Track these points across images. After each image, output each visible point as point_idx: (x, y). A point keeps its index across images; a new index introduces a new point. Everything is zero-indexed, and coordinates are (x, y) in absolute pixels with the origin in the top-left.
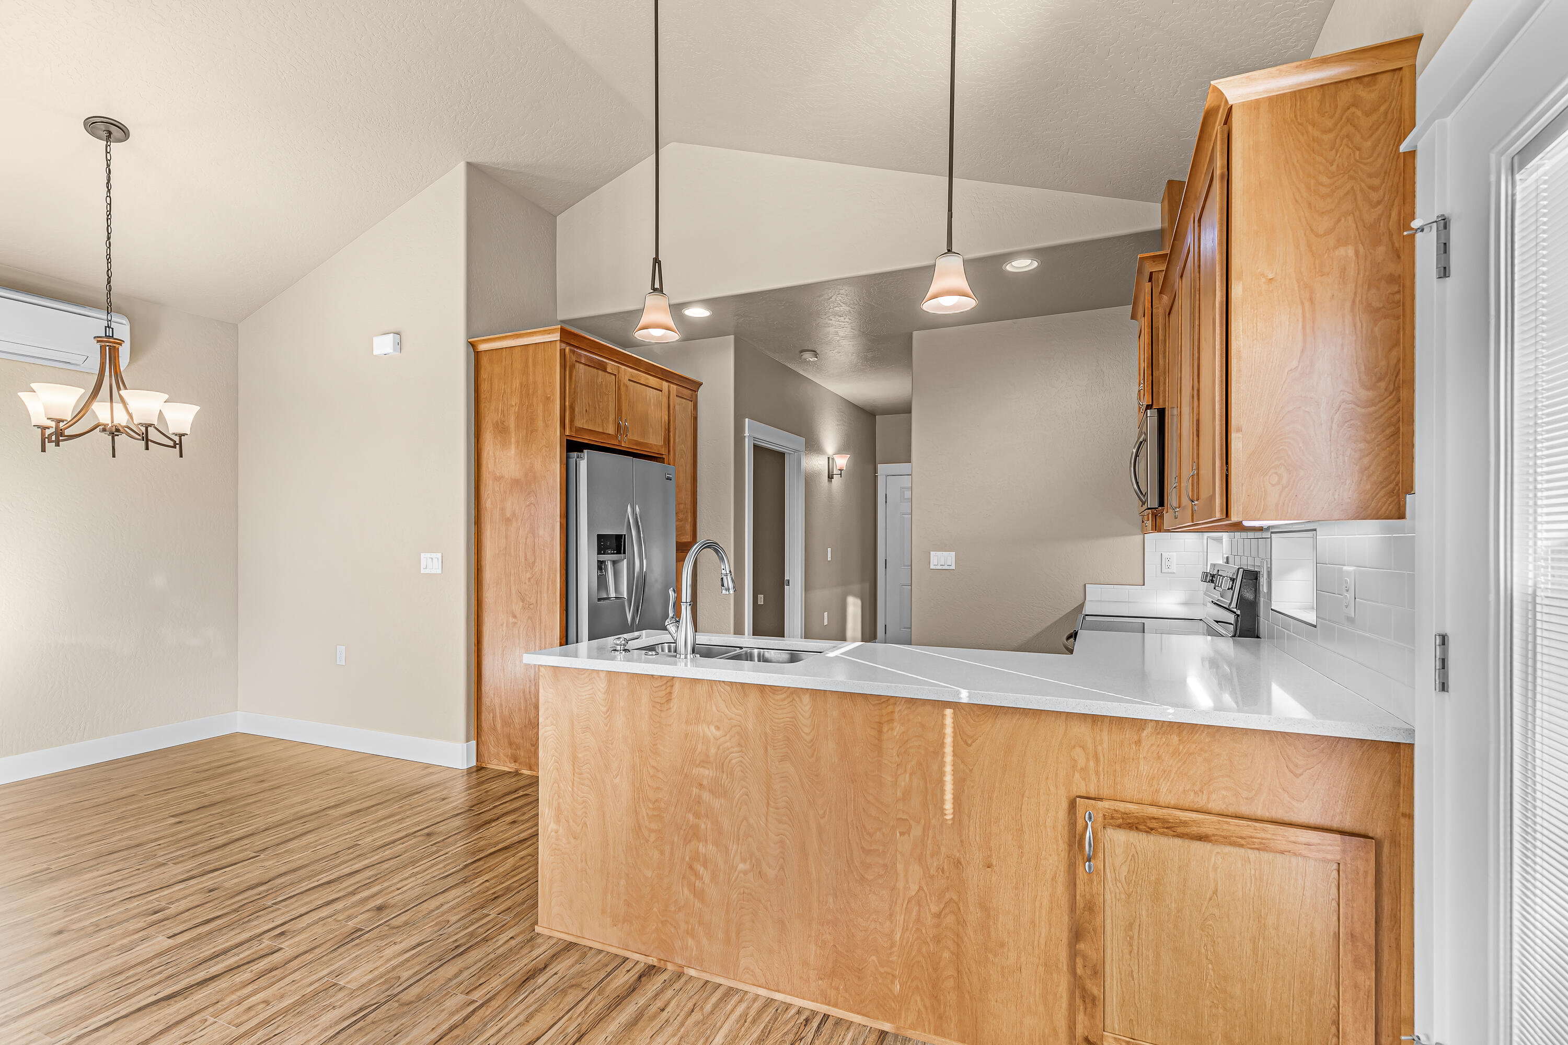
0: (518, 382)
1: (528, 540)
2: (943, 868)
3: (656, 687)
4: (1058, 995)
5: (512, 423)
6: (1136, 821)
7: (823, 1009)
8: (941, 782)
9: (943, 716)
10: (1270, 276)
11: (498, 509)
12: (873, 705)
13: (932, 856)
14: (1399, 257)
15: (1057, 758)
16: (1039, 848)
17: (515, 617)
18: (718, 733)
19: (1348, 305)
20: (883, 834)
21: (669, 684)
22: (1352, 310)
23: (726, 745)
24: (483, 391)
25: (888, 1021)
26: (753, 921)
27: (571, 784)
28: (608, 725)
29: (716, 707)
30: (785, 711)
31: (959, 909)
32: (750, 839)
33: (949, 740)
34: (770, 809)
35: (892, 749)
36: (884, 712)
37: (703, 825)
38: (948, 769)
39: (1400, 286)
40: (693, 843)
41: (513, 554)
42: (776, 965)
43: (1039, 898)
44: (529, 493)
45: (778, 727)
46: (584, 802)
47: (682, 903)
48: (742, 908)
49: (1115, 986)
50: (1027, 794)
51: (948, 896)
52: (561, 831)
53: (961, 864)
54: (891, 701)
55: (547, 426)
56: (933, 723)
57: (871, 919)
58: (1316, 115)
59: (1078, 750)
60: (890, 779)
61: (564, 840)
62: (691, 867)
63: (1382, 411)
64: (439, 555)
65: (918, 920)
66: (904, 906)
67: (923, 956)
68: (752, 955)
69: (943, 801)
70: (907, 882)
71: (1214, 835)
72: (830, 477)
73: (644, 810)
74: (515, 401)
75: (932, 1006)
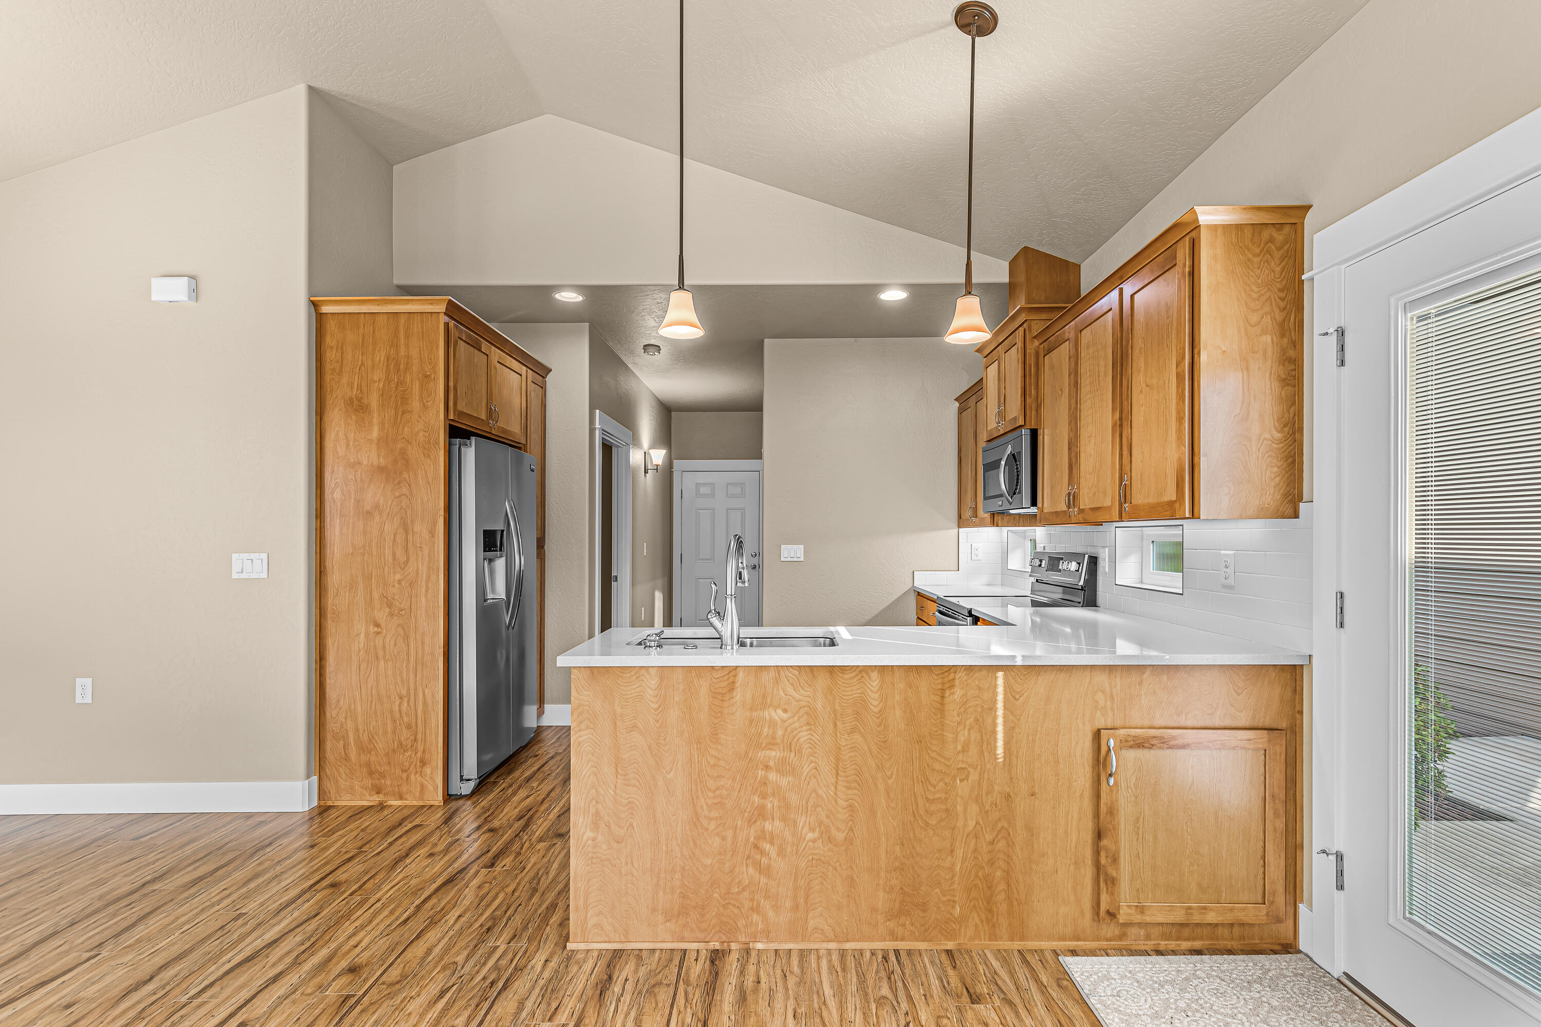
0: (383, 354)
1: (398, 537)
2: (996, 803)
3: (717, 679)
4: (1085, 885)
5: (374, 401)
6: (1143, 741)
7: (890, 945)
8: (994, 732)
9: (996, 678)
10: (1224, 349)
11: (352, 501)
12: (937, 675)
13: (987, 794)
14: (1295, 347)
15: (1084, 701)
16: (1071, 774)
17: (377, 625)
18: (785, 716)
19: (1268, 374)
20: (946, 784)
21: (731, 674)
22: (1270, 379)
23: (793, 726)
24: (328, 361)
25: (949, 940)
26: (822, 884)
27: (613, 787)
28: (660, 721)
29: (784, 691)
30: (854, 688)
31: (1009, 834)
32: (819, 809)
33: (1000, 697)
34: (840, 778)
35: (953, 710)
36: (946, 680)
37: (769, 804)
38: (1000, 721)
39: (1295, 366)
40: (758, 823)
41: (375, 553)
42: (846, 918)
43: (1070, 813)
44: (399, 483)
45: (847, 703)
46: (629, 803)
47: (747, 882)
48: (811, 874)
49: (1127, 867)
50: (1061, 733)
51: (1000, 825)
52: (600, 838)
53: (1011, 797)
54: (953, 670)
55: (425, 408)
56: (988, 685)
57: (934, 858)
58: (1250, 243)
59: (1100, 694)
60: (951, 736)
61: (604, 846)
62: (756, 847)
63: (1286, 447)
64: (264, 556)
65: (975, 851)
66: (964, 840)
67: (980, 879)
68: (821, 915)
69: (995, 747)
70: (966, 820)
71: (1193, 743)
72: (646, 472)
73: (703, 800)
74: (378, 375)
75: (987, 918)
